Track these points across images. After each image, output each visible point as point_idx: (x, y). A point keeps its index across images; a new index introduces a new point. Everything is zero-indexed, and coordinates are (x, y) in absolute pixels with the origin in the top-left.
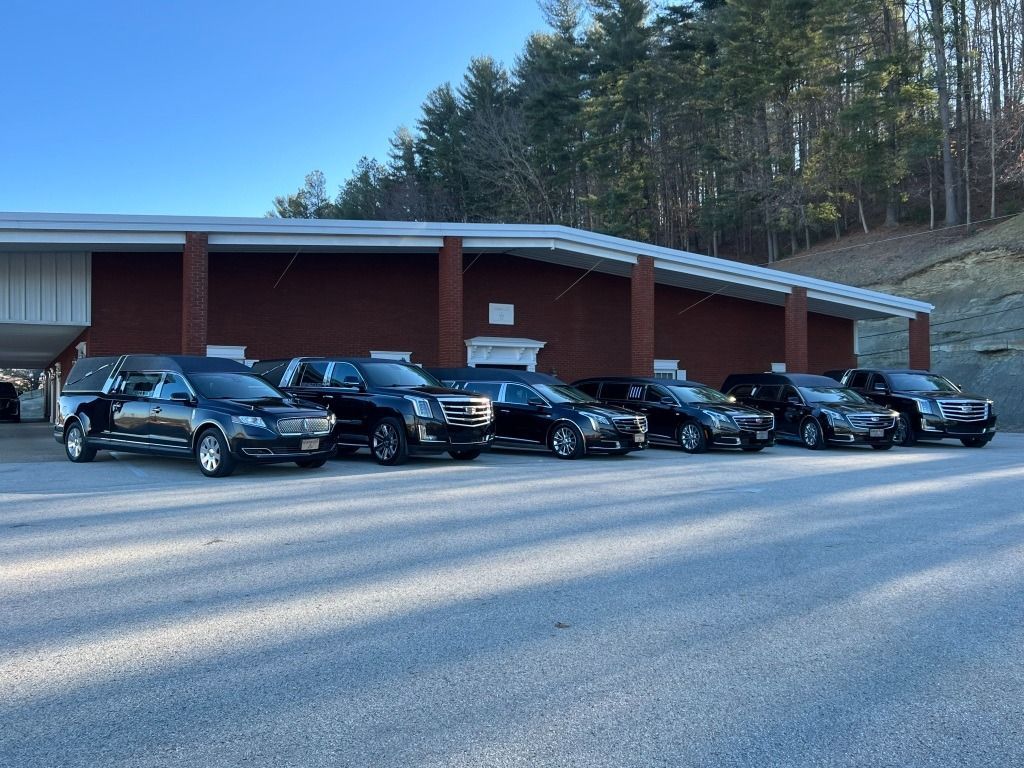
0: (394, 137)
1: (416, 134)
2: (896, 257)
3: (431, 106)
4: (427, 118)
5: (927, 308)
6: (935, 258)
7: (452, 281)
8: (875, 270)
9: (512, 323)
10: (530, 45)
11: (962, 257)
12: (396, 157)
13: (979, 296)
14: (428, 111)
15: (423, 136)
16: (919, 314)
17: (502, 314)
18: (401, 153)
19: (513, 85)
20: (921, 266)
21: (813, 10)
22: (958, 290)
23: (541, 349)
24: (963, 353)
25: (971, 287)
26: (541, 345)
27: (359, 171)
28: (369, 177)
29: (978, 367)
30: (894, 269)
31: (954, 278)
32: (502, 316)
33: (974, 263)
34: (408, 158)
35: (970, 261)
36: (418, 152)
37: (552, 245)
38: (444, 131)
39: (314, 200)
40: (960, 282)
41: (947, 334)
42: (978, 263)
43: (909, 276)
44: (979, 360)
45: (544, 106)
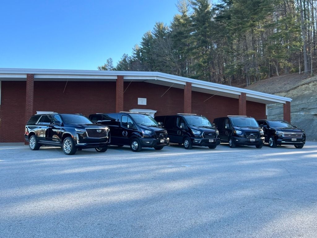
0: (134, 48)
1: (140, 46)
2: (287, 83)
3: (144, 38)
4: (143, 41)
5: (290, 100)
6: (300, 84)
7: (120, 90)
8: (280, 88)
9: (146, 104)
10: (175, 18)
11: (308, 83)
12: (134, 54)
13: (314, 96)
14: (144, 39)
15: (142, 47)
16: (287, 102)
17: (142, 101)
18: (136, 52)
19: (170, 31)
20: (295, 86)
21: (261, 4)
22: (307, 94)
23: (155, 113)
24: (308, 115)
25: (311, 93)
26: (155, 112)
27: (123, 58)
28: (126, 60)
29: (313, 120)
30: (286, 88)
31: (305, 90)
32: (142, 102)
33: (312, 85)
34: (138, 54)
35: (311, 85)
36: (141, 52)
37: (156, 78)
38: (149, 45)
39: (109, 67)
40: (307, 92)
41: (303, 109)
42: (314, 85)
43: (291, 90)
44: (313, 117)
45: (177, 37)
